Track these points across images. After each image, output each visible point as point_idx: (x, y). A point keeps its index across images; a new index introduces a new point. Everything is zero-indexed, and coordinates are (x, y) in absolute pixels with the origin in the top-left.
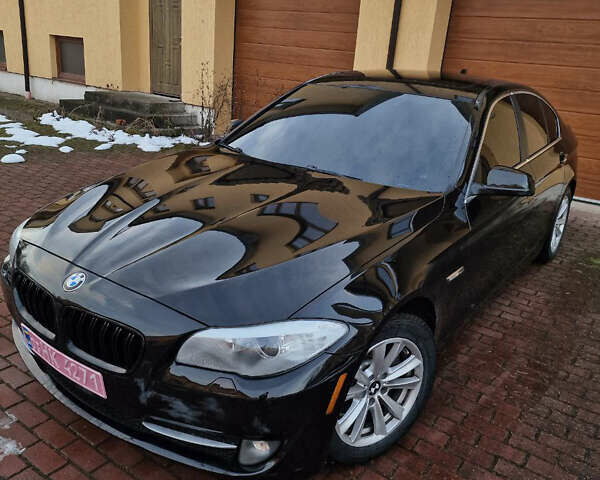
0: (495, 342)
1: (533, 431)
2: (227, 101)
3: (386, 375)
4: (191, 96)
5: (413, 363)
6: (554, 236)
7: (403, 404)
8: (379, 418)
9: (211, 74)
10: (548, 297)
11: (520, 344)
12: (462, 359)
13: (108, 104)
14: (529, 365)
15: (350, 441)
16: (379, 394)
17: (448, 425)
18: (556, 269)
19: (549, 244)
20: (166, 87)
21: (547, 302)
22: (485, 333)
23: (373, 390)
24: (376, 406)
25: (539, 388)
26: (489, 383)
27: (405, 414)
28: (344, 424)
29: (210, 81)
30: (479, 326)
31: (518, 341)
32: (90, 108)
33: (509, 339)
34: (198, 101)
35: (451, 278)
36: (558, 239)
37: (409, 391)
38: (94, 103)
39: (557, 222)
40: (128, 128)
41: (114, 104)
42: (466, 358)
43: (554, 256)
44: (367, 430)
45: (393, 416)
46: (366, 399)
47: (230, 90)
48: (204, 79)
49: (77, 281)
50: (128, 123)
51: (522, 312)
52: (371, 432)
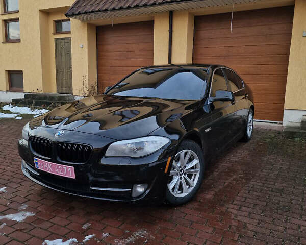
0: (228, 167)
1: (247, 192)
2: (95, 92)
3: (185, 167)
4: (77, 91)
5: (196, 162)
6: (248, 130)
7: (193, 181)
8: (185, 187)
9: (87, 81)
10: (249, 152)
11: (239, 167)
12: (216, 173)
13: (37, 99)
14: (243, 173)
15: (174, 194)
16: (183, 175)
17: (213, 193)
18: (251, 144)
19: (247, 133)
20: (64, 90)
21: (249, 154)
22: (224, 165)
23: (181, 173)
24: (183, 180)
25: (248, 180)
26: (227, 179)
27: (195, 185)
28: (171, 186)
29: (87, 84)
30: (222, 163)
31: (238, 166)
32: (28, 101)
33: (235, 166)
34: (81, 94)
35: (206, 131)
36: (251, 132)
37: (195, 175)
38: (29, 99)
39: (249, 124)
40: (48, 108)
41: (40, 98)
42: (217, 173)
43: (250, 139)
44: (180, 192)
45: (190, 186)
46: (178, 177)
47: (96, 88)
48: (85, 83)
49: (61, 133)
50: (48, 106)
51: (239, 157)
52: (182, 192)
